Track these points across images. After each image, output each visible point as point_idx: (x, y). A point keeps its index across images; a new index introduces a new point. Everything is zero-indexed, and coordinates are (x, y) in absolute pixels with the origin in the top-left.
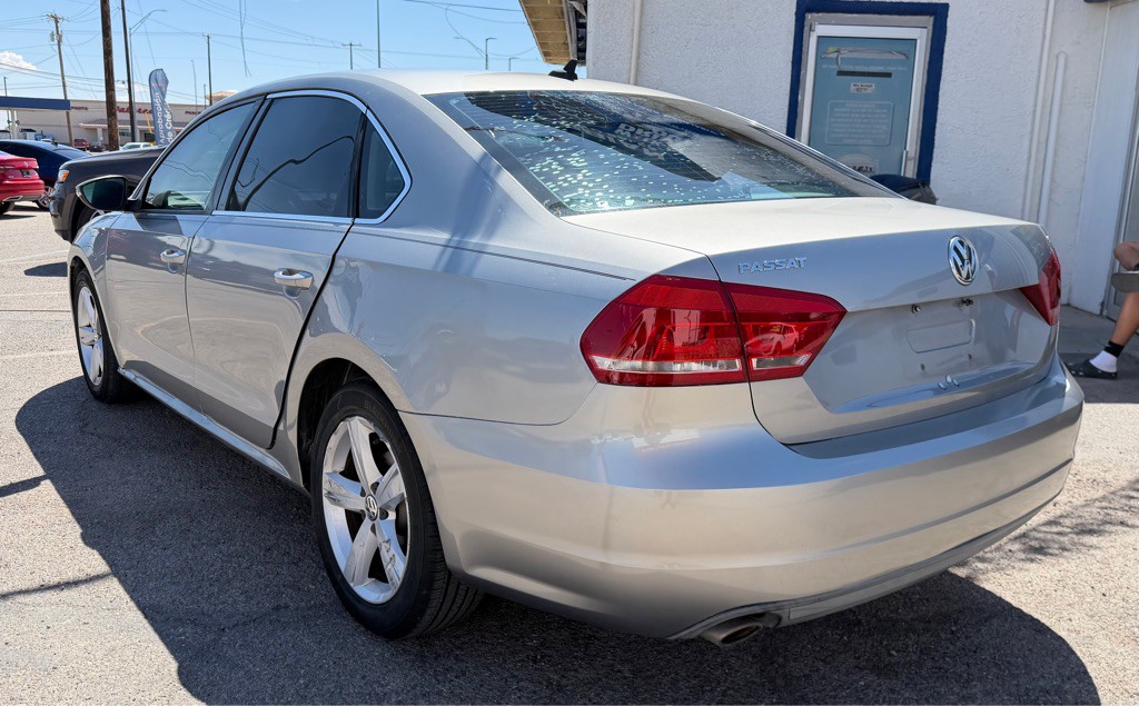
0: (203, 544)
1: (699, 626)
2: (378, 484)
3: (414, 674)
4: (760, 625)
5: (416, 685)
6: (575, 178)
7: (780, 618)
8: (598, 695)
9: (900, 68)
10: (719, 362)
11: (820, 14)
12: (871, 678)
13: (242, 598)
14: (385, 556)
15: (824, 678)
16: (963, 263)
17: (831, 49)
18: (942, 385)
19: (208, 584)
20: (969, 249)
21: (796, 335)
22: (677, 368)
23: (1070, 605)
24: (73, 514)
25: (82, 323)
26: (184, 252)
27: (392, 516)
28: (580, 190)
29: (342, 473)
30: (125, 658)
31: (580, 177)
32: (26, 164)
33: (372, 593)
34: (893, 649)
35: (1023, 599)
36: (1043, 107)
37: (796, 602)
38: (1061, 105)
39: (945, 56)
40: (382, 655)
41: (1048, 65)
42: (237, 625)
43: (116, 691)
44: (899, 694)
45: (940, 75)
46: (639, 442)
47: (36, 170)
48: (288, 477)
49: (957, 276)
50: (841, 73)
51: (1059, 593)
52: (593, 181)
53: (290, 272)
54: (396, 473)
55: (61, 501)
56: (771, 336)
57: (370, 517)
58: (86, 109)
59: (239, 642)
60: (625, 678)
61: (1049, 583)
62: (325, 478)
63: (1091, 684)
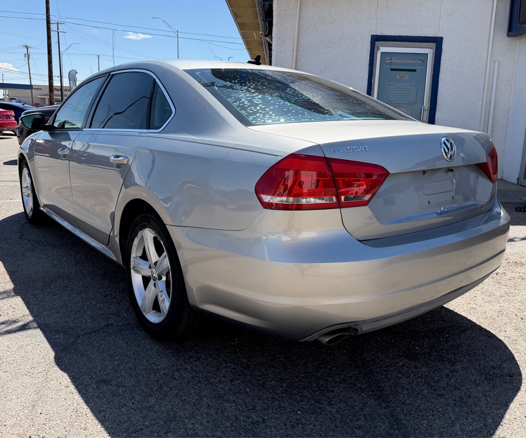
0: (74, 293)
1: (315, 334)
2: (157, 262)
3: (173, 359)
4: (347, 334)
5: (174, 365)
6: (256, 109)
7: (357, 330)
8: (266, 370)
9: (420, 67)
10: (325, 198)
11: (382, 42)
12: (406, 361)
13: (90, 320)
14: (160, 299)
15: (381, 361)
16: (448, 150)
17: (387, 58)
18: (438, 212)
19: (73, 313)
20: (451, 144)
21: (365, 187)
22: (304, 201)
23: (505, 324)
24: (11, 278)
25: (24, 185)
26: (69, 148)
27: (164, 278)
28: (258, 115)
29: (140, 257)
30: (27, 351)
31: (258, 108)
32: (9, 113)
33: (154, 318)
34: (417, 346)
35: (482, 321)
36: (488, 86)
37: (365, 322)
38: (497, 85)
39: (442, 62)
40: (158, 350)
41: (490, 66)
42: (86, 334)
43: (20, 368)
44: (419, 369)
45: (439, 71)
46: (285, 238)
47: (13, 116)
48: (115, 259)
49: (446, 157)
50: (392, 70)
51: (499, 318)
52: (265, 110)
53: (118, 157)
54: (165, 257)
55: (5, 272)
56: (353, 188)
57: (153, 279)
58: (41, 89)
59: (87, 343)
60: (281, 361)
61: (495, 313)
62: (132, 260)
63: (516, 364)
